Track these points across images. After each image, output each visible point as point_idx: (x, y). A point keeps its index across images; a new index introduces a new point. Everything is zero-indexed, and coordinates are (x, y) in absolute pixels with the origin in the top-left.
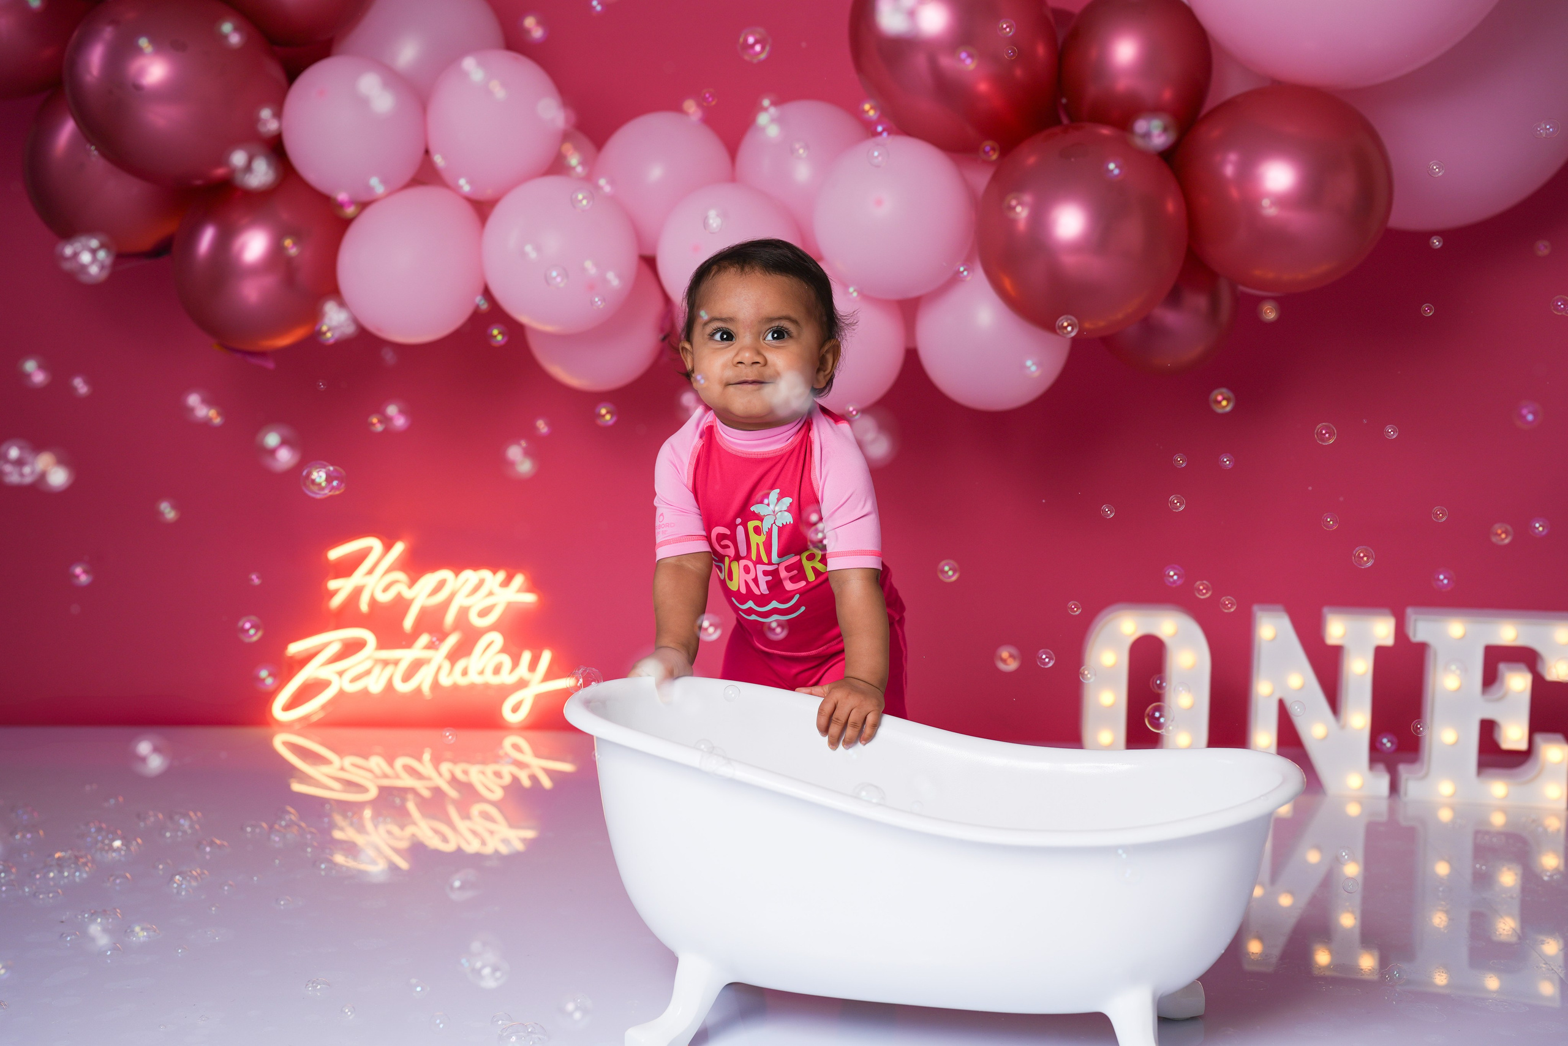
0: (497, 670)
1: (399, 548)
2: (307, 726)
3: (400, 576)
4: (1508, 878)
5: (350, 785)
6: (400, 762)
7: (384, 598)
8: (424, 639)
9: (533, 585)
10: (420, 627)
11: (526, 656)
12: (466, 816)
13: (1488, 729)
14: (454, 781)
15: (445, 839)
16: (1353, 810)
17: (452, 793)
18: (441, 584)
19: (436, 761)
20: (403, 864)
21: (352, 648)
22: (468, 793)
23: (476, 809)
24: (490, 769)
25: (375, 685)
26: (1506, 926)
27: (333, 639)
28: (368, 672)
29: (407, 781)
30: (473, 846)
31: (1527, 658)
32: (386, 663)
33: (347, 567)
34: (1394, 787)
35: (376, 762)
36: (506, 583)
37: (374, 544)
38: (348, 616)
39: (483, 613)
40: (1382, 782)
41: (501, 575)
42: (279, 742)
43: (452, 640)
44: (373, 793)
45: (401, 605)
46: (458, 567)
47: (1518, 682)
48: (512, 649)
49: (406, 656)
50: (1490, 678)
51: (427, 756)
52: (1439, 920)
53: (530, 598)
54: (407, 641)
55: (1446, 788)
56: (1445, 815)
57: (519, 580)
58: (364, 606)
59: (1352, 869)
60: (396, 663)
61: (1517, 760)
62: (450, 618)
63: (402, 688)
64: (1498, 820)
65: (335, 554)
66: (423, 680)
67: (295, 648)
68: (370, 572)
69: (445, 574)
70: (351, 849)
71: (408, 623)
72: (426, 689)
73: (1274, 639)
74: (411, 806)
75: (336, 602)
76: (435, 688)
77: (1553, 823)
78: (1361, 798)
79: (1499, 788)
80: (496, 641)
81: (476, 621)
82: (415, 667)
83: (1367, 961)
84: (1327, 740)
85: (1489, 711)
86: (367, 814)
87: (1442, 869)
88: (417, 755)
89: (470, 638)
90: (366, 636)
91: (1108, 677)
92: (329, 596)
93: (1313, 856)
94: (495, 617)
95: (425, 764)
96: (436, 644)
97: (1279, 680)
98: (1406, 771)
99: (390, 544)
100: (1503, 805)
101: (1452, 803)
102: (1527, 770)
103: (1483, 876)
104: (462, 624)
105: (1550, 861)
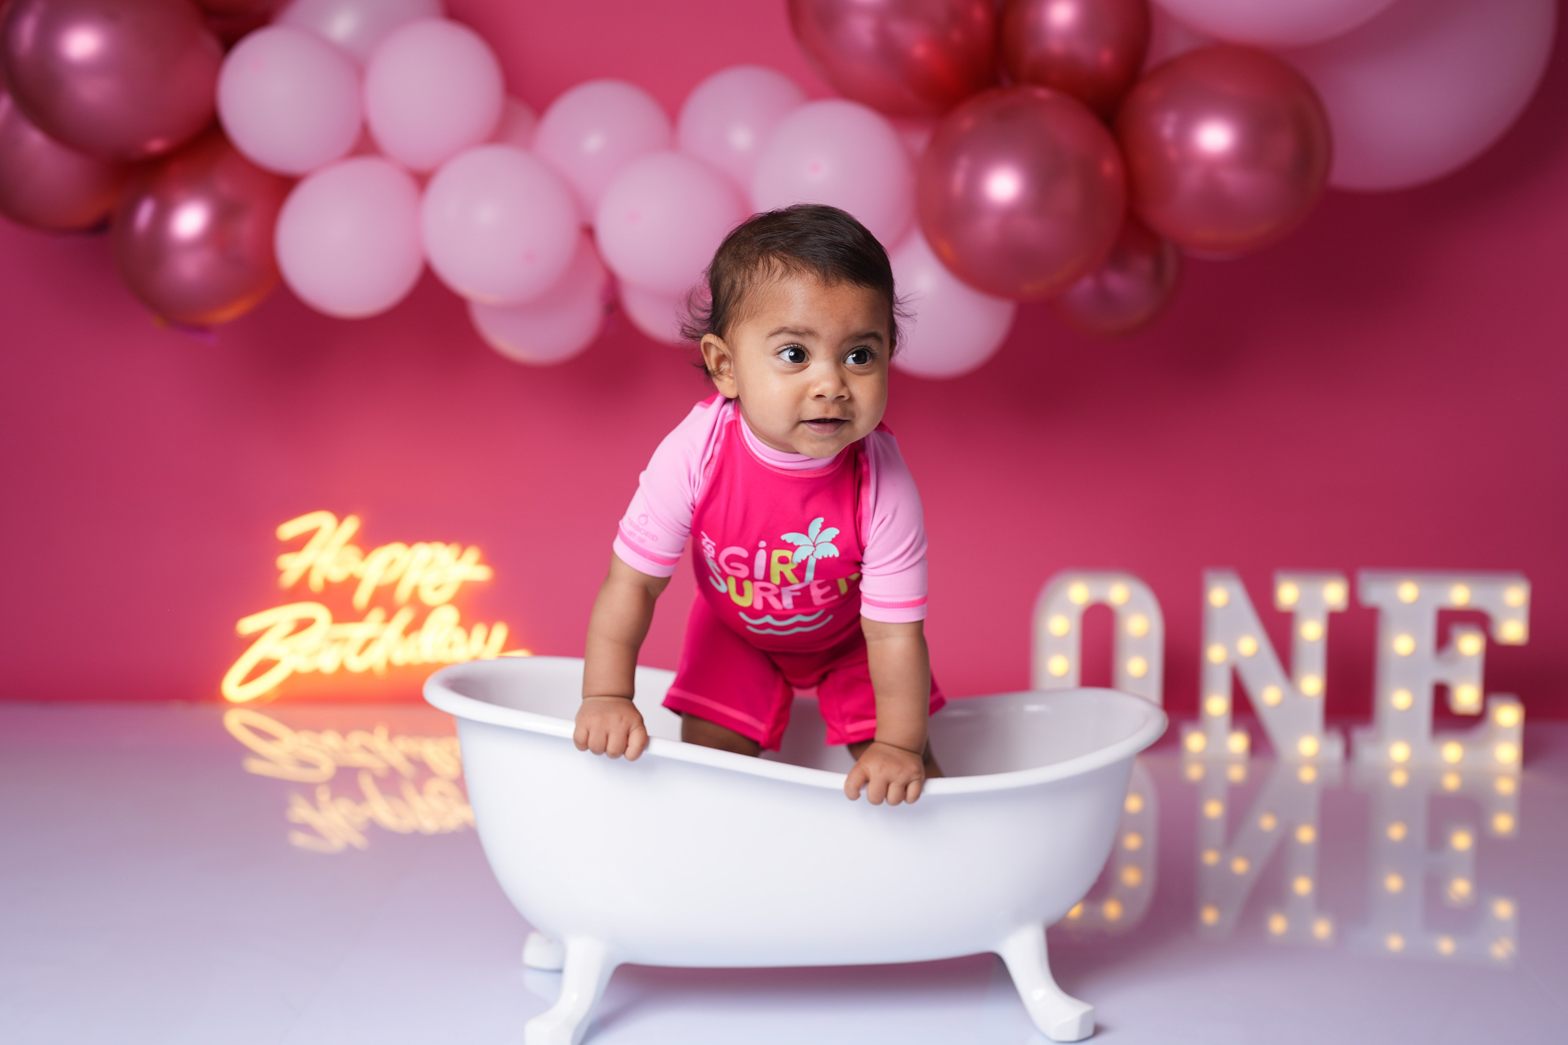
0: (451, 645)
1: (351, 525)
2: (259, 704)
3: (354, 552)
4: (1462, 841)
5: (305, 764)
6: (357, 738)
7: (338, 575)
8: (377, 615)
9: (487, 559)
10: (373, 603)
11: (479, 631)
12: (420, 791)
13: (1441, 694)
14: (410, 759)
15: (399, 817)
16: (1307, 775)
17: (405, 768)
18: (392, 562)
19: (392, 735)
20: (359, 841)
21: (303, 625)
22: (423, 771)
23: (433, 786)
25: (328, 664)
26: (1461, 888)
27: (283, 616)
28: (319, 651)
29: (359, 759)
30: (429, 825)
31: (1478, 619)
32: (335, 641)
33: (298, 544)
34: (1349, 751)
35: (331, 739)
36: (459, 557)
37: (322, 520)
38: (300, 592)
39: (437, 588)
40: (1335, 748)
41: (454, 550)
42: (233, 722)
43: (404, 617)
44: (327, 769)
45: (352, 583)
46: (410, 541)
47: (1470, 644)
48: (466, 623)
49: (356, 632)
50: (1443, 640)
51: (381, 732)
52: (1394, 883)
53: (480, 573)
54: (358, 616)
55: (1399, 752)
56: (1399, 778)
57: (472, 555)
58: (316, 583)
59: (1306, 835)
60: (348, 639)
61: (1470, 722)
62: (403, 593)
63: (357, 665)
64: (1451, 782)
65: (289, 530)
66: (375, 660)
67: (247, 625)
68: (322, 548)
69: (397, 549)
70: (307, 828)
71: (361, 598)
72: (380, 667)
73: (1228, 606)
74: (366, 784)
75: (289, 580)
76: (390, 665)
77: (1506, 786)
78: (1315, 762)
79: (1452, 751)
80: (451, 615)
81: (429, 597)
82: (368, 643)
83: (1322, 929)
84: (1280, 705)
85: (1441, 673)
86: (323, 796)
87: (1396, 832)
88: (370, 730)
89: (422, 614)
90: (319, 612)
91: (1059, 644)
92: (279, 573)
93: (1267, 823)
94: (449, 592)
95: (379, 740)
96: (389, 618)
97: (1231, 646)
98: (1360, 736)
99: (340, 519)
100: (1457, 769)
101: (1406, 766)
102: (1479, 733)
103: (1437, 839)
104: (415, 600)
105: (1504, 823)
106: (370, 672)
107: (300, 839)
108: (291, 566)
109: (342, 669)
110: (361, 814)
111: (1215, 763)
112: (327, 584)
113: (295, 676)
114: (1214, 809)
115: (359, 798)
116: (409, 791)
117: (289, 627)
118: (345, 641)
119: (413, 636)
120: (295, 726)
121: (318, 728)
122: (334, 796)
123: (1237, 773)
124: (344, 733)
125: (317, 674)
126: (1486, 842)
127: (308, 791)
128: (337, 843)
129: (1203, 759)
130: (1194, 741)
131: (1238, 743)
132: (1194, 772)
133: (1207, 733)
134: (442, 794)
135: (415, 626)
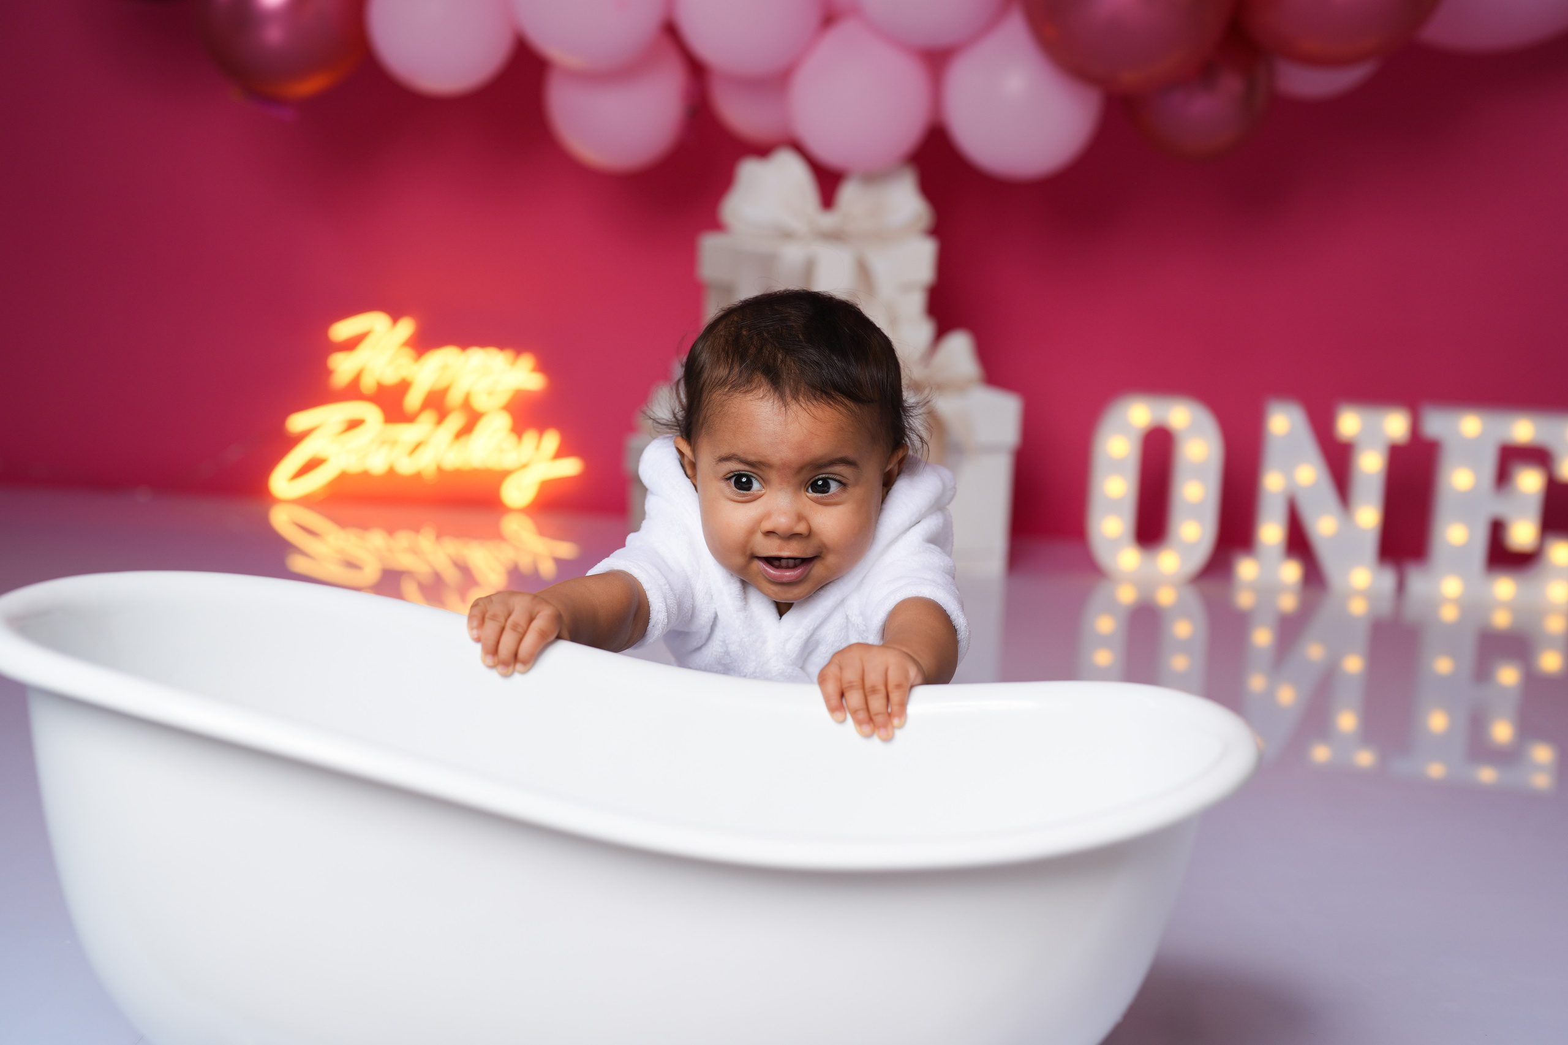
0: (501, 451)
1: (406, 327)
2: (307, 502)
3: (408, 353)
4: (1508, 676)
5: (351, 565)
6: (403, 539)
7: (390, 377)
8: (429, 417)
9: (538, 366)
10: (424, 406)
11: (530, 437)
13: (1497, 529)
14: (454, 563)
17: (451, 573)
18: (445, 365)
19: (439, 536)
21: (354, 424)
22: (468, 577)
24: (492, 549)
25: (377, 464)
26: (1502, 731)
28: (368, 450)
29: (405, 561)
31: (1539, 456)
32: (387, 439)
33: (351, 345)
34: (1401, 587)
35: (377, 539)
36: (513, 363)
37: (376, 320)
38: (353, 392)
39: (490, 394)
40: (1388, 581)
41: (507, 355)
42: (281, 519)
43: (455, 422)
44: (374, 571)
45: (404, 386)
46: (464, 344)
47: (1531, 481)
48: (518, 429)
49: (407, 432)
50: (1503, 476)
51: (428, 532)
52: (1438, 721)
53: (534, 379)
54: (409, 417)
55: (1451, 587)
56: (1449, 614)
57: (526, 361)
58: (368, 384)
59: (1354, 664)
61: (1525, 559)
62: (455, 397)
63: (407, 466)
64: (1502, 619)
65: (342, 330)
66: (424, 462)
67: (298, 422)
69: (450, 352)
71: (413, 400)
72: (429, 469)
73: (1288, 434)
74: (409, 585)
75: (340, 380)
76: (439, 469)
77: (1555, 624)
78: (1369, 595)
79: (1505, 587)
80: (503, 421)
81: (480, 402)
82: (418, 446)
83: (1366, 761)
84: (1334, 536)
85: (1498, 509)
87: (1443, 665)
88: (418, 530)
89: (472, 419)
90: (371, 413)
91: (1116, 466)
92: (330, 373)
93: (1316, 652)
94: (503, 398)
95: (426, 541)
96: (440, 421)
97: (1289, 473)
98: (1413, 571)
99: (395, 320)
100: (1508, 605)
101: (1459, 602)
102: (1533, 571)
103: (1484, 673)
104: (466, 404)
105: (1551, 660)
106: (419, 475)
108: (343, 367)
109: (391, 470)
111: (1267, 590)
112: (380, 385)
113: (343, 476)
114: (1262, 637)
117: (339, 426)
118: (394, 443)
119: (463, 439)
120: (342, 523)
121: (365, 527)
123: (1288, 602)
124: (391, 533)
125: (365, 475)
126: (1533, 680)
129: (1255, 586)
130: (1247, 569)
131: (1291, 572)
132: (1246, 599)
133: (1260, 562)
135: (467, 429)
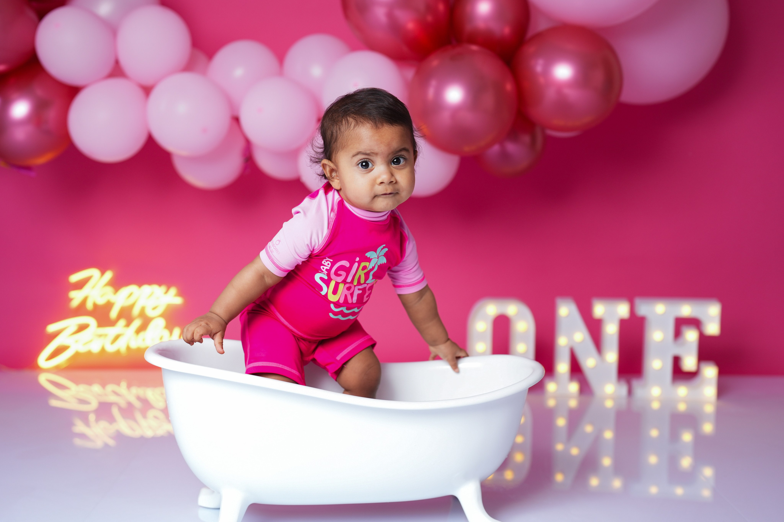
0: (161, 337)
1: (109, 275)
2: (58, 370)
3: (110, 289)
4: (687, 437)
5: (82, 401)
6: (110, 387)
7: (101, 301)
8: (122, 322)
9: (181, 293)
10: (120, 317)
11: (177, 330)
12: (144, 416)
13: (677, 360)
14: (139, 398)
15: (133, 429)
16: (609, 404)
17: (137, 404)
18: (131, 294)
19: (129, 386)
20: (111, 442)
21: (82, 328)
22: (146, 405)
23: (151, 413)
24: (158, 390)
25: (95, 349)
26: (686, 462)
27: (72, 323)
28: (91, 341)
29: (112, 398)
30: (149, 433)
31: (695, 323)
32: (100, 336)
33: (80, 285)
34: (630, 392)
35: (96, 388)
36: (166, 292)
37: (94, 272)
38: (81, 310)
39: (154, 308)
40: (623, 390)
41: (163, 288)
42: (43, 379)
43: (137, 323)
44: (94, 405)
45: (109, 306)
46: (140, 284)
47: (691, 336)
48: (170, 327)
49: (111, 331)
50: (678, 334)
51: (124, 384)
52: (653, 459)
53: (179, 301)
54: (112, 323)
55: (656, 391)
56: (656, 405)
57: (173, 291)
58: (89, 306)
59: (608, 435)
60: (106, 335)
61: (691, 376)
62: (136, 311)
63: (111, 349)
64: (682, 407)
65: (74, 278)
66: (121, 346)
67: (51, 328)
68: (93, 287)
69: (133, 288)
70: (83, 436)
71: (113, 314)
72: (123, 350)
73: (568, 316)
74: (115, 411)
75: (75, 303)
76: (128, 348)
77: (709, 409)
78: (613, 398)
79: (682, 390)
80: (162, 322)
81: (150, 313)
82: (117, 337)
83: (617, 483)
84: (595, 368)
85: (677, 351)
86: (92, 417)
87: (654, 433)
88: (118, 384)
89: (146, 322)
90: (91, 321)
91: (481, 336)
92: (70, 300)
93: (589, 429)
94: (161, 310)
95: (123, 388)
96: (128, 325)
97: (570, 337)
98: (636, 383)
99: (103, 273)
100: (685, 400)
101: (659, 399)
102: (696, 381)
103: (674, 436)
104: (142, 314)
105: (708, 428)
106: (118, 352)
107: (78, 442)
108: (76, 297)
109: (103, 350)
110: (113, 428)
111: (562, 398)
112: (95, 306)
113: (77, 354)
114: (561, 422)
115: (111, 420)
116: (138, 416)
117: (75, 328)
118: (104, 336)
119: (142, 334)
120: (77, 382)
121: (89, 383)
122: (97, 420)
123: (573, 403)
124: (104, 385)
125: (89, 353)
126: (699, 438)
127: (84, 416)
128: (99, 444)
129: (555, 396)
130: (551, 387)
131: (574, 387)
132: (551, 403)
133: (557, 383)
134: (156, 417)
135: (142, 328)
